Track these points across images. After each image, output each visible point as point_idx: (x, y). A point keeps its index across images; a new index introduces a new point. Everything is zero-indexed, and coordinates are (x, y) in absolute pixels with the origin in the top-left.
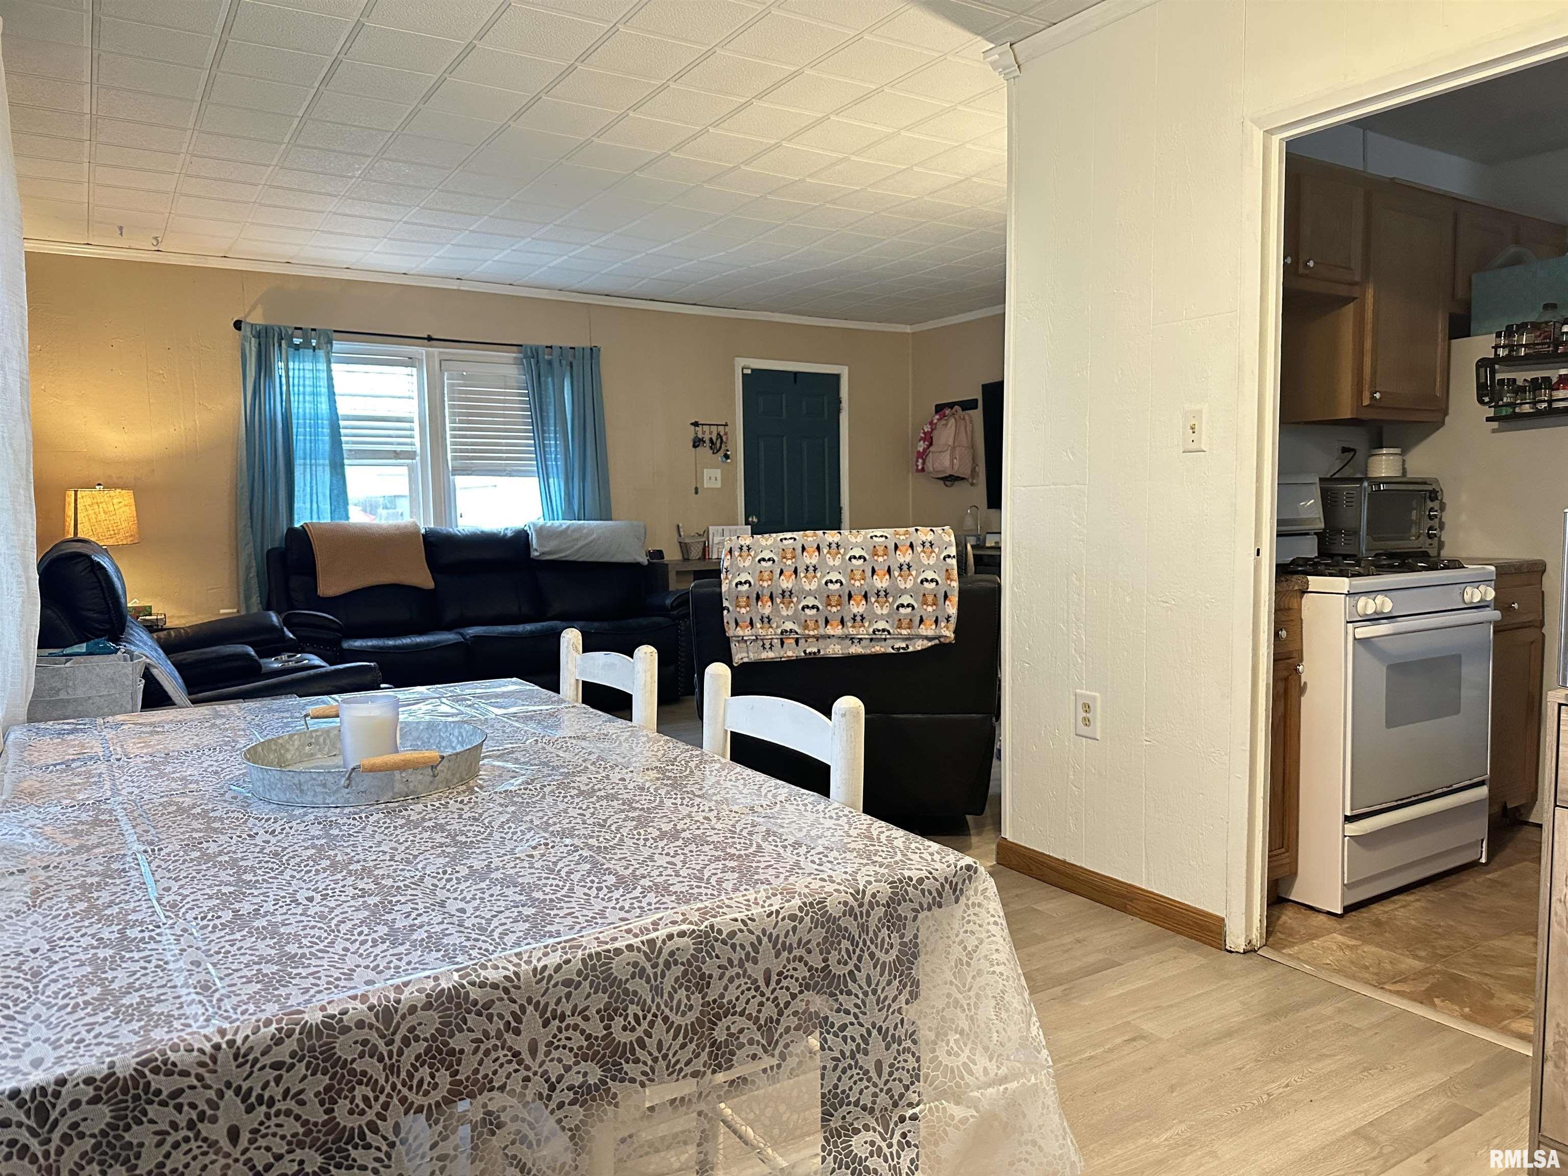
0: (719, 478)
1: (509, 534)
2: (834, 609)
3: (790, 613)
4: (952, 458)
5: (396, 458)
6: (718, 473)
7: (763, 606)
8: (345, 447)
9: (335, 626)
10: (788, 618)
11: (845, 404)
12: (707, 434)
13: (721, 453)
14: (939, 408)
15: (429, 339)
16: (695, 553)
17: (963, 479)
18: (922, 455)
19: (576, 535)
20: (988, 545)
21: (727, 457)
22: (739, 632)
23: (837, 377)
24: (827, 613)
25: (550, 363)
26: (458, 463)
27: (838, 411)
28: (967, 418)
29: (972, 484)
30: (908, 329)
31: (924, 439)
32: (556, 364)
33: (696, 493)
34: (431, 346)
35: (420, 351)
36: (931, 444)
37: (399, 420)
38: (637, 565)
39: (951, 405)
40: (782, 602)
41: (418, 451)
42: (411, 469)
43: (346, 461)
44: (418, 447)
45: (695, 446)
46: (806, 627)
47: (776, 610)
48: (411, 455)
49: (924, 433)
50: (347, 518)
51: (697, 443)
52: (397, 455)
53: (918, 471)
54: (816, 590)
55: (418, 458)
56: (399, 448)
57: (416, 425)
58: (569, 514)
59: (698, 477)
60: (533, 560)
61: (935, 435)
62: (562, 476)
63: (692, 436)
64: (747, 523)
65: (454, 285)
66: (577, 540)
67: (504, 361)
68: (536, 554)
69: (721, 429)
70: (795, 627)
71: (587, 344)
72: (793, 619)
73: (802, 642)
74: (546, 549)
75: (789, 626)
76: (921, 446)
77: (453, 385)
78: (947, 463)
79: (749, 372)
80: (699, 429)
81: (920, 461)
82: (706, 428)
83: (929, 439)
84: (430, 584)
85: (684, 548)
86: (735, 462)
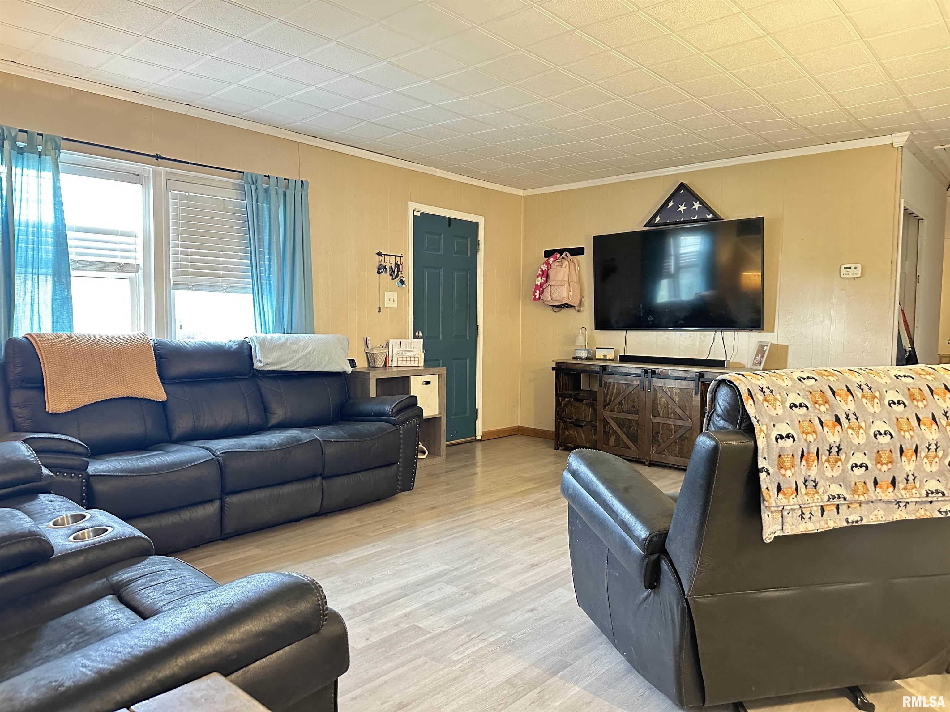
0: (396, 300)
1: (234, 347)
2: (885, 468)
3: (836, 473)
4: (569, 291)
5: (119, 271)
6: (395, 295)
7: (809, 466)
8: (71, 257)
9: (80, 450)
10: (833, 480)
11: (481, 247)
12: (389, 263)
13: (398, 279)
14: (549, 254)
15: (157, 157)
16: (380, 363)
17: (573, 307)
18: (540, 288)
19: (295, 347)
20: (597, 357)
21: (402, 282)
22: (782, 500)
23: (475, 225)
24: (876, 473)
25: (266, 191)
26: (179, 278)
27: (477, 251)
28: (575, 261)
29: (579, 311)
30: (521, 193)
31: (542, 276)
32: (273, 192)
33: (379, 312)
34: (158, 165)
35: (148, 169)
36: (546, 281)
37: (123, 234)
38: (345, 373)
39: (561, 251)
40: (828, 461)
41: (142, 265)
42: (134, 284)
43: (72, 273)
44: (141, 262)
45: (379, 273)
46: (855, 492)
47: (821, 472)
48: (134, 268)
49: (542, 271)
50: (71, 327)
51: (381, 269)
52: (120, 267)
53: (535, 299)
54: (865, 445)
55: (141, 272)
56: (123, 261)
57: (140, 241)
58: (279, 328)
59: (380, 298)
60: (258, 371)
61: (551, 273)
62: (274, 293)
63: (377, 265)
64: (415, 337)
65: (183, 110)
66: (295, 351)
67: (224, 185)
68: (260, 365)
69: (398, 259)
70: (843, 492)
71: (299, 179)
72: (841, 481)
73: (843, 509)
74: (270, 361)
75: (835, 490)
76: (539, 281)
77: (176, 204)
78: (565, 294)
79: (418, 214)
80: (382, 258)
81: (538, 292)
82: (387, 258)
83: (546, 275)
84: (163, 397)
85: (371, 358)
86: (408, 286)
